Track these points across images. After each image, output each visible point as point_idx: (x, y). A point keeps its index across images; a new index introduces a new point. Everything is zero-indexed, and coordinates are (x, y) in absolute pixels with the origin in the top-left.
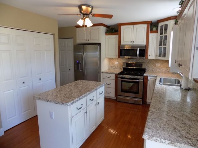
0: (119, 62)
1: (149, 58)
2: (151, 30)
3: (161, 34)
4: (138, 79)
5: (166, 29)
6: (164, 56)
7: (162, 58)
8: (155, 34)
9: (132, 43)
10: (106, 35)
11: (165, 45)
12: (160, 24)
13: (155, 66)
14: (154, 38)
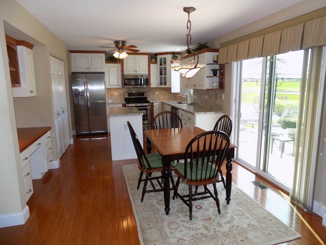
0: (119, 93)
1: (152, 86)
2: (151, 61)
3: (161, 64)
4: (147, 106)
5: (165, 62)
6: (165, 84)
7: (163, 86)
8: (155, 65)
9: (135, 73)
10: (106, 63)
11: (165, 74)
12: (159, 57)
13: (155, 94)
14: (155, 68)
